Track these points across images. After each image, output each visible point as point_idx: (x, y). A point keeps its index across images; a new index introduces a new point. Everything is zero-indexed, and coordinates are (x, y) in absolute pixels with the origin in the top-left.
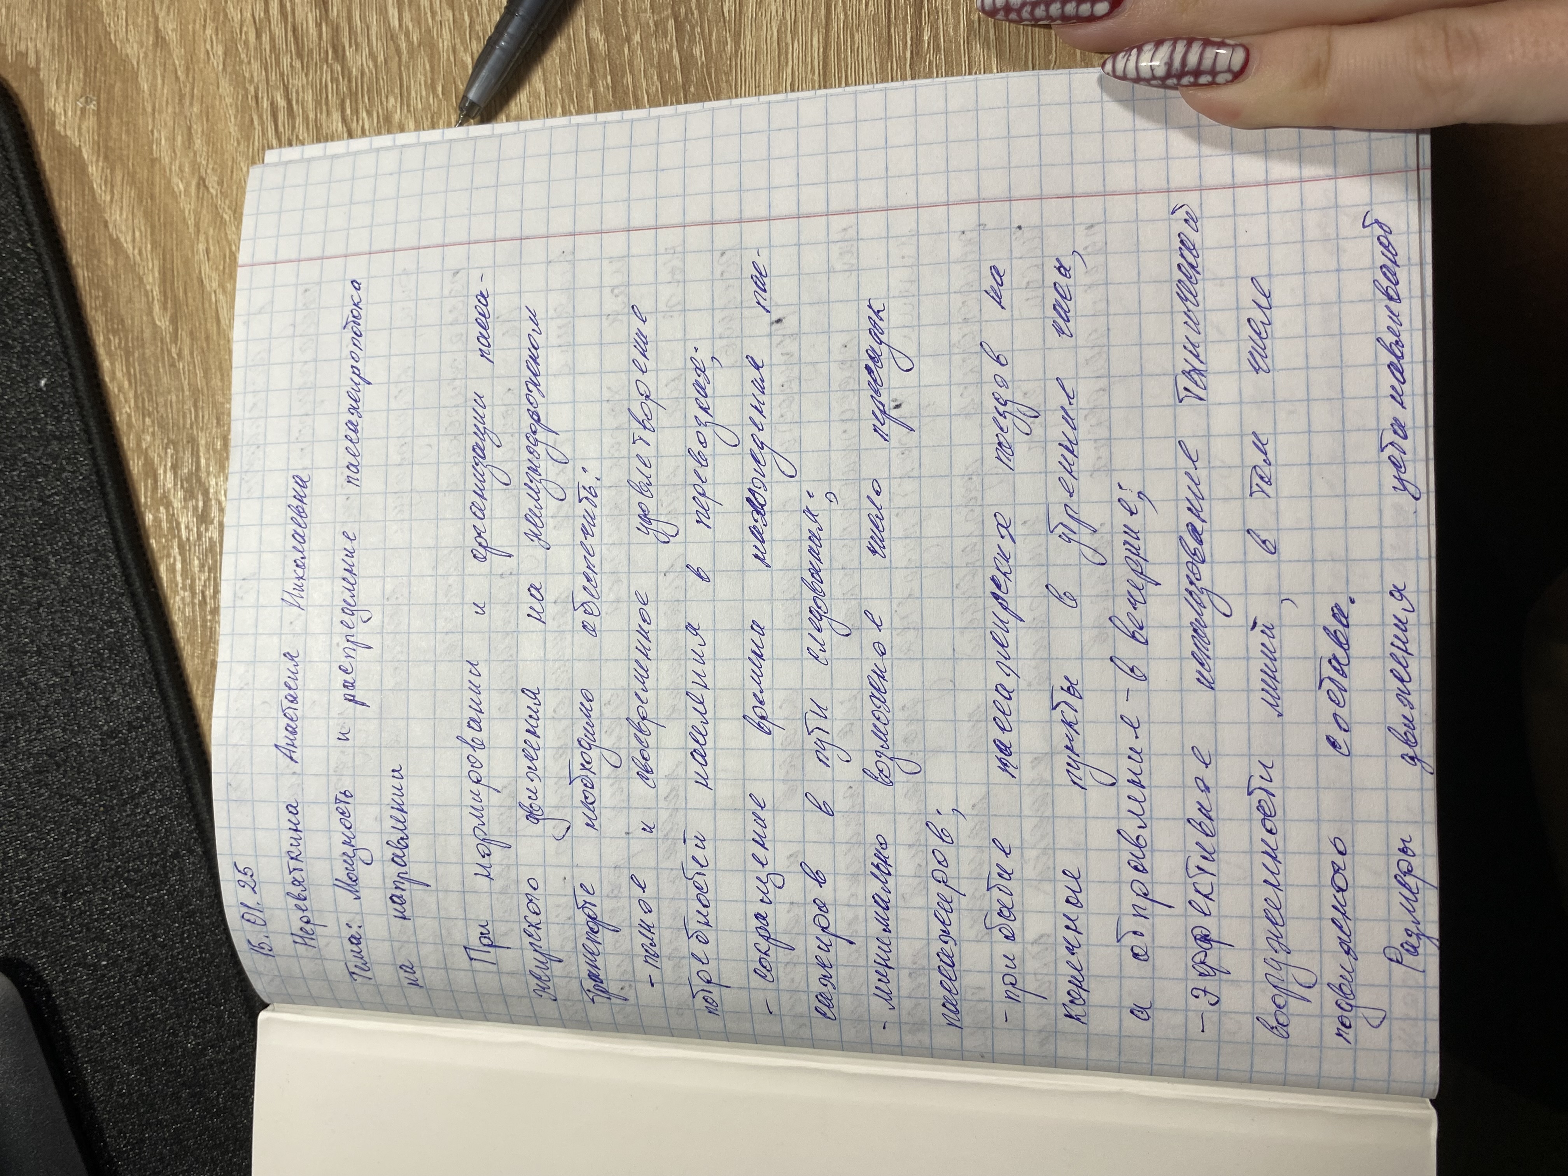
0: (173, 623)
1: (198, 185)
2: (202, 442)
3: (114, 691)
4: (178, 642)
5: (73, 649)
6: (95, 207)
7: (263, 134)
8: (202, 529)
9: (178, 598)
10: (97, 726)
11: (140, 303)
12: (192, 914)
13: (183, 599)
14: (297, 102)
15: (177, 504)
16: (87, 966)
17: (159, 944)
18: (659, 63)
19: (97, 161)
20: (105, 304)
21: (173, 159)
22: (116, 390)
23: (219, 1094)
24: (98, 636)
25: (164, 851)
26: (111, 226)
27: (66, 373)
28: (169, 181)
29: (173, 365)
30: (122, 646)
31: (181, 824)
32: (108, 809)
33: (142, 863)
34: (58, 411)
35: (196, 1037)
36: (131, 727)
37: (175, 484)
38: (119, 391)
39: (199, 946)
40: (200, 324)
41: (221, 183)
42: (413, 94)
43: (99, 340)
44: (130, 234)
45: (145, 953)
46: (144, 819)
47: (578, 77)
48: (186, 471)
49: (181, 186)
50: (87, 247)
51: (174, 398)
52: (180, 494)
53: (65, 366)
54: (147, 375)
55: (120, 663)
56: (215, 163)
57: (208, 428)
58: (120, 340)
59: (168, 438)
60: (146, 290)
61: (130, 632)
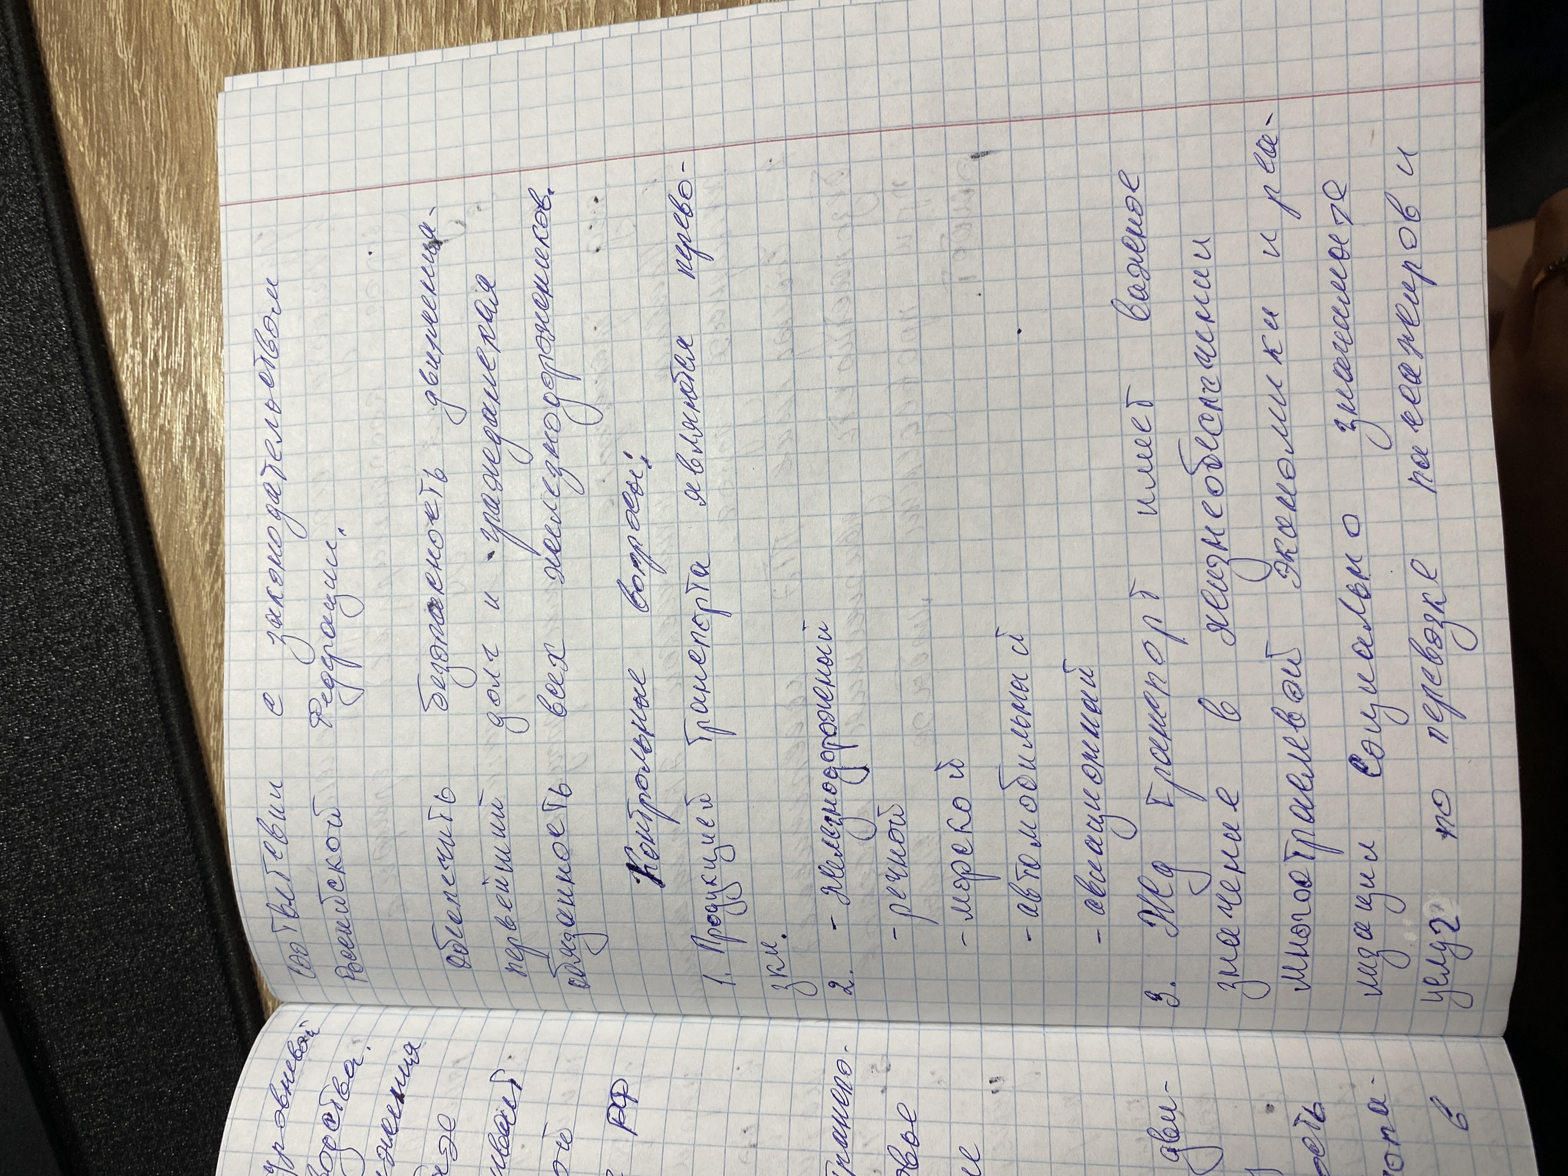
2: (164, 189)
3: (52, 452)
4: (126, 404)
8: (158, 283)
11: (101, 31)
12: (125, 691)
13: (132, 357)
15: (131, 255)
17: (88, 721)
20: (61, 30)
23: (145, 878)
25: (98, 624)
29: (134, 102)
30: (63, 404)
31: (117, 596)
33: (73, 636)
35: (123, 819)
36: (68, 492)
37: (130, 233)
38: (73, 127)
40: (167, 60)
43: (53, 70)
45: (72, 730)
46: (77, 588)
48: (143, 219)
51: (134, 139)
52: (135, 244)
53: (14, 94)
54: (105, 112)
55: (60, 421)
57: (170, 175)
58: (77, 70)
59: (125, 183)
60: (108, 18)
61: (72, 389)
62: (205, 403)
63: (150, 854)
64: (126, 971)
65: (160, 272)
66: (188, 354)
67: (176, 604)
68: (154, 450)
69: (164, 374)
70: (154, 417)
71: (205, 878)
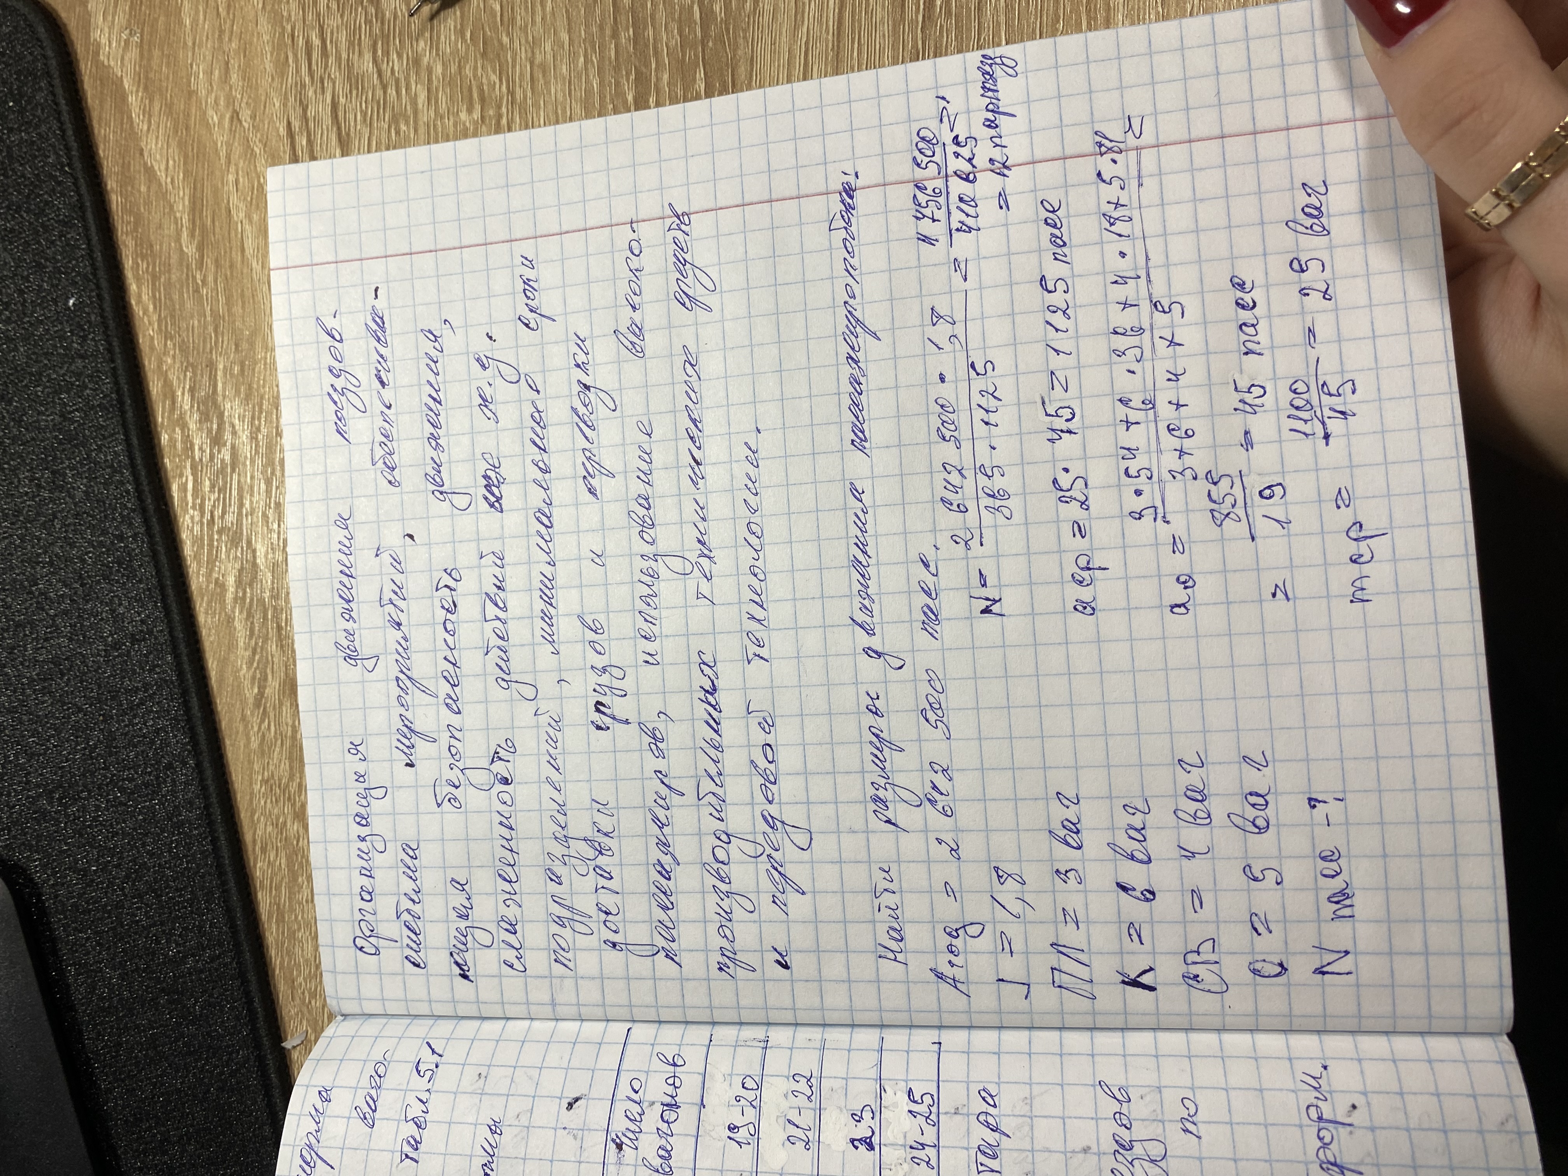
0: (181, 541)
1: (232, 118)
2: (221, 366)
3: (120, 604)
4: (185, 560)
5: (83, 561)
6: (132, 135)
7: (297, 72)
8: (215, 451)
9: (187, 517)
10: (102, 637)
11: (169, 230)
12: (181, 824)
13: (192, 518)
14: (331, 41)
15: (192, 426)
16: (76, 871)
17: (148, 852)
18: (680, 18)
19: (137, 91)
20: (135, 230)
21: (209, 92)
22: (141, 313)
23: (196, 1002)
24: (108, 550)
25: (159, 762)
26: (146, 154)
27: (94, 294)
28: (205, 113)
29: (197, 291)
30: (130, 561)
31: (175, 736)
32: (107, 718)
33: (137, 773)
34: (84, 330)
35: (178, 945)
36: (134, 640)
37: (192, 406)
38: (144, 314)
39: (185, 856)
40: (225, 252)
41: (253, 117)
42: (442, 37)
43: (128, 264)
44: (164, 162)
45: (134, 861)
46: (141, 729)
47: (601, 28)
48: (203, 394)
49: (215, 118)
50: (123, 173)
51: (196, 322)
52: (196, 416)
53: (93, 287)
54: (171, 299)
55: (128, 577)
56: (250, 97)
57: (226, 353)
58: (148, 265)
59: (188, 362)
60: (175, 218)
61: (139, 547)
62: (255, 557)
63: (200, 979)
64: (179, 1091)
65: (217, 441)
66: (240, 514)
67: (228, 742)
68: (210, 602)
69: (220, 532)
70: (210, 571)
71: (250, 1002)
